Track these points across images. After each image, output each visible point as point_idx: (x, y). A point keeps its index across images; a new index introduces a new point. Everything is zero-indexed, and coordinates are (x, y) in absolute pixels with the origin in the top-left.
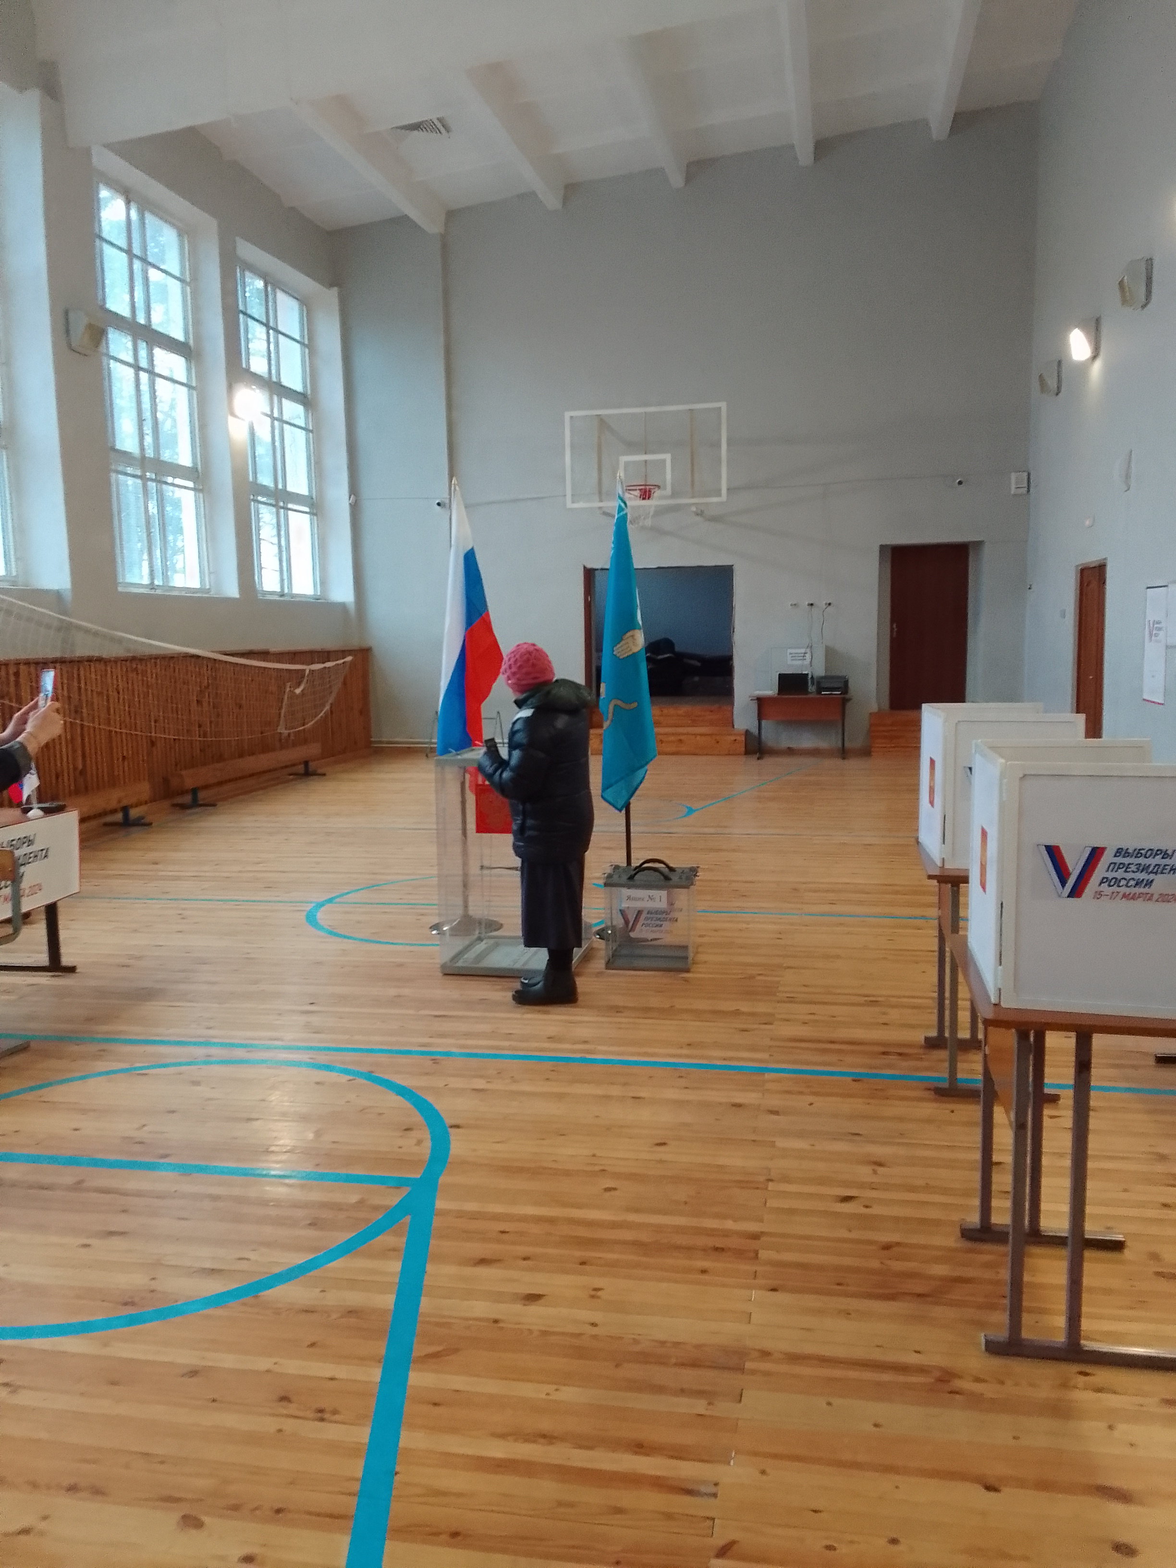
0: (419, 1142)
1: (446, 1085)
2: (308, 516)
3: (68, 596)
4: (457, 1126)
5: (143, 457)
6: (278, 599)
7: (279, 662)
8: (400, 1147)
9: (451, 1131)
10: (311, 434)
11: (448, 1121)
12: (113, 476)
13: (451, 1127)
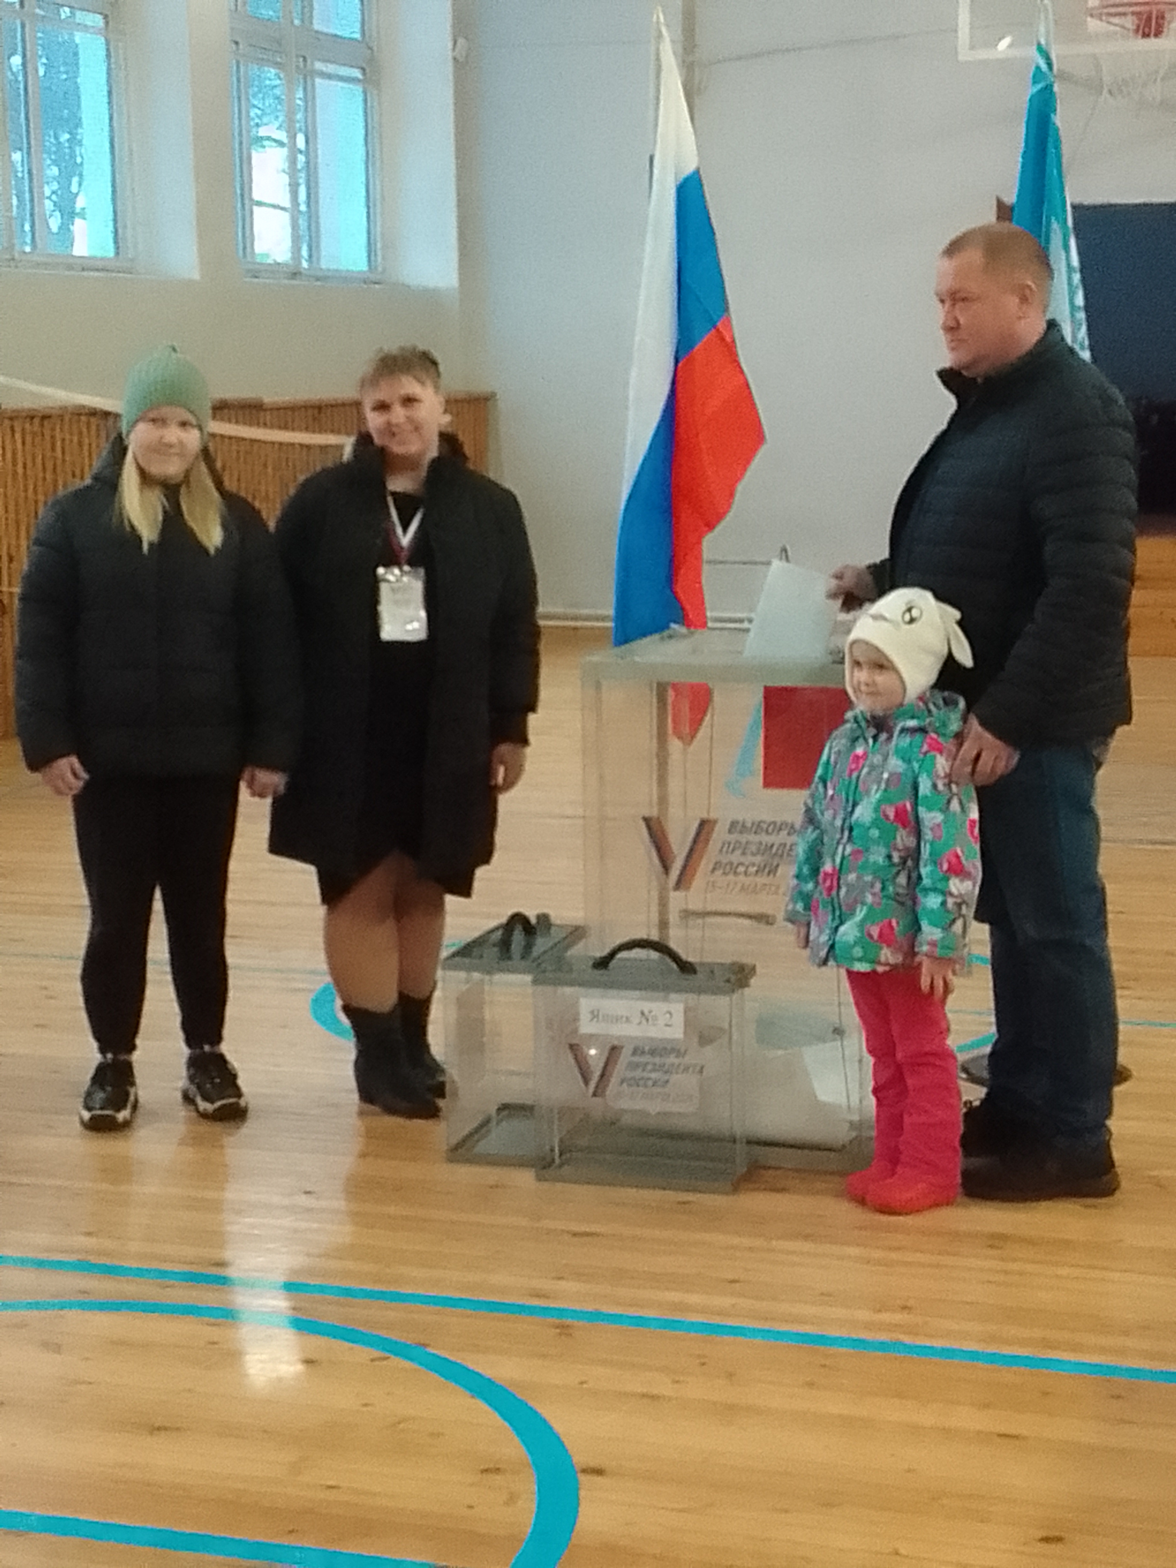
0: (512, 1499)
1: (582, 1383)
2: (357, 89)
4: (599, 1472)
6: (287, 280)
7: (285, 427)
8: (471, 1507)
9: (582, 1478)
11: (580, 1458)
13: (584, 1471)
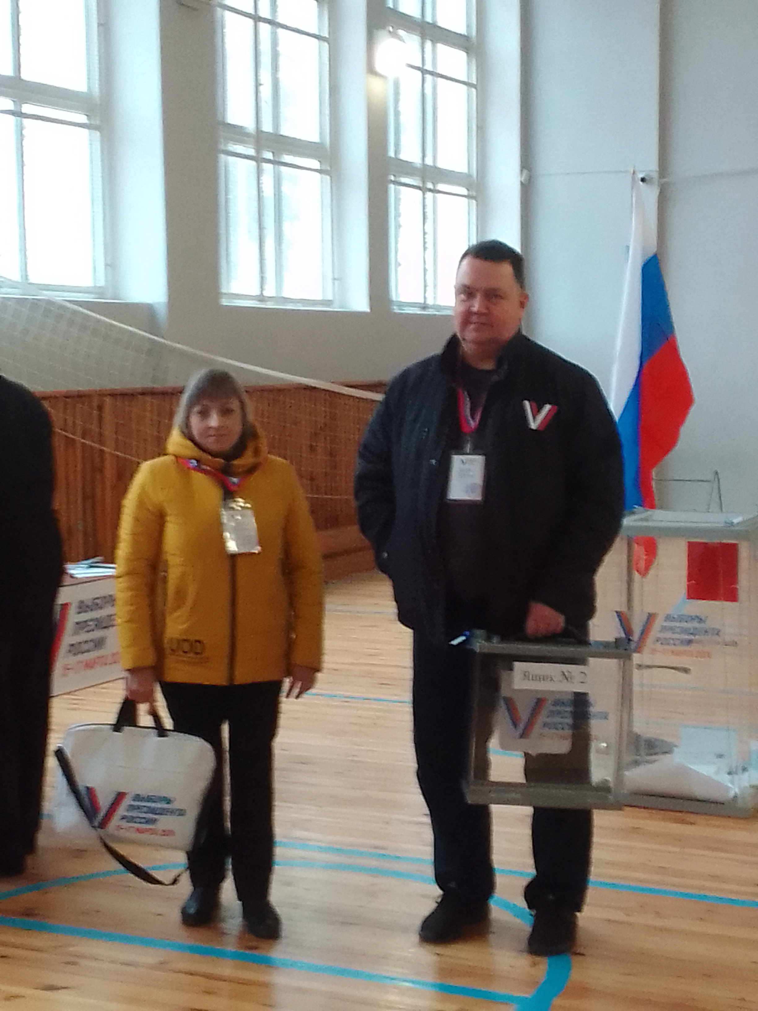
0: (534, 964)
2: (465, 200)
3: (162, 312)
5: (259, 131)
6: (419, 312)
10: (474, 90)
12: (222, 157)
